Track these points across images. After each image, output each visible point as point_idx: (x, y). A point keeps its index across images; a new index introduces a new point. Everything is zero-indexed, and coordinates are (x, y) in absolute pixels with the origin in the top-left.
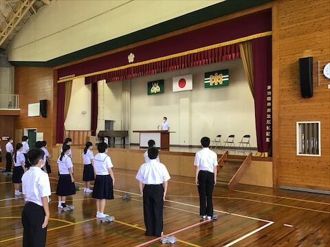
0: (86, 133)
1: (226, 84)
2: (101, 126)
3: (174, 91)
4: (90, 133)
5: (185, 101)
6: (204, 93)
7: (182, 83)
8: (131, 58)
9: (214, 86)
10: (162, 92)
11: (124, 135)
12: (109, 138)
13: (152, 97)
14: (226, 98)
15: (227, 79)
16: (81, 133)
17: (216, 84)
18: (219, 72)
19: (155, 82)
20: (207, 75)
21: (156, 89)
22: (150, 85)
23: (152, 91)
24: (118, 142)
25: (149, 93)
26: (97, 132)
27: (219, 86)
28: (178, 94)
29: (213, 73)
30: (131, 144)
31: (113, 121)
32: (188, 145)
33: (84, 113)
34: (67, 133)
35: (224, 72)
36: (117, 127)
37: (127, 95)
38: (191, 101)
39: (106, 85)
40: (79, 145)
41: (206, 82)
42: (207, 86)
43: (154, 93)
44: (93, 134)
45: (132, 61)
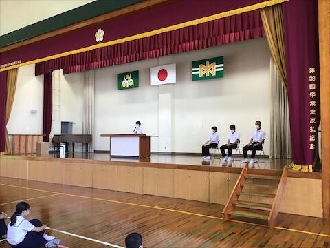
0: (36, 138)
1: (220, 75)
2: (56, 129)
3: (152, 84)
4: (41, 138)
5: (165, 97)
6: (191, 87)
7: (163, 74)
8: (100, 35)
9: (204, 78)
10: (136, 86)
11: (87, 139)
12: (67, 144)
13: (123, 93)
14: (219, 93)
15: (222, 69)
16: (30, 138)
17: (207, 75)
18: (211, 61)
19: (128, 73)
20: (196, 64)
21: (128, 82)
22: (120, 78)
23: (123, 85)
24: (79, 149)
25: (120, 88)
26: (51, 136)
27: (211, 77)
28: (157, 88)
29: (203, 62)
30: (95, 152)
31: (72, 123)
32: (170, 151)
33: (33, 112)
34: (10, 138)
35: (218, 60)
36: (77, 130)
37: (90, 91)
38: (173, 97)
39: (63, 77)
40: (26, 154)
41: (193, 73)
42: (196, 78)
43: (125, 88)
44: (46, 139)
45: (101, 39)
